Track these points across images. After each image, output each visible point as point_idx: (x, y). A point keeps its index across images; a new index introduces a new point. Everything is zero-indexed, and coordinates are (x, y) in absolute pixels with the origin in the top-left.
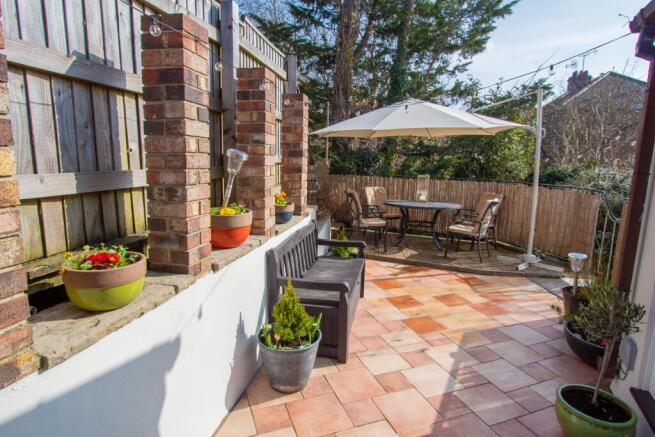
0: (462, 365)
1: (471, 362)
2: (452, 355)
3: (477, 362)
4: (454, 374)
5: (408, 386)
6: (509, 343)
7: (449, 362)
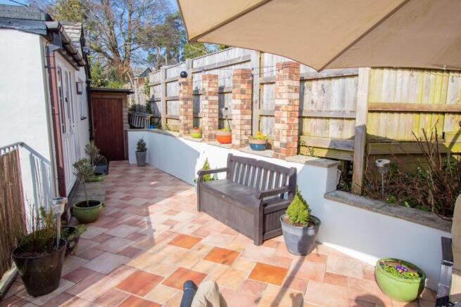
0: (147, 228)
1: (142, 231)
2: (154, 231)
3: (139, 232)
4: (149, 223)
5: (166, 213)
6: (121, 249)
7: (154, 226)
